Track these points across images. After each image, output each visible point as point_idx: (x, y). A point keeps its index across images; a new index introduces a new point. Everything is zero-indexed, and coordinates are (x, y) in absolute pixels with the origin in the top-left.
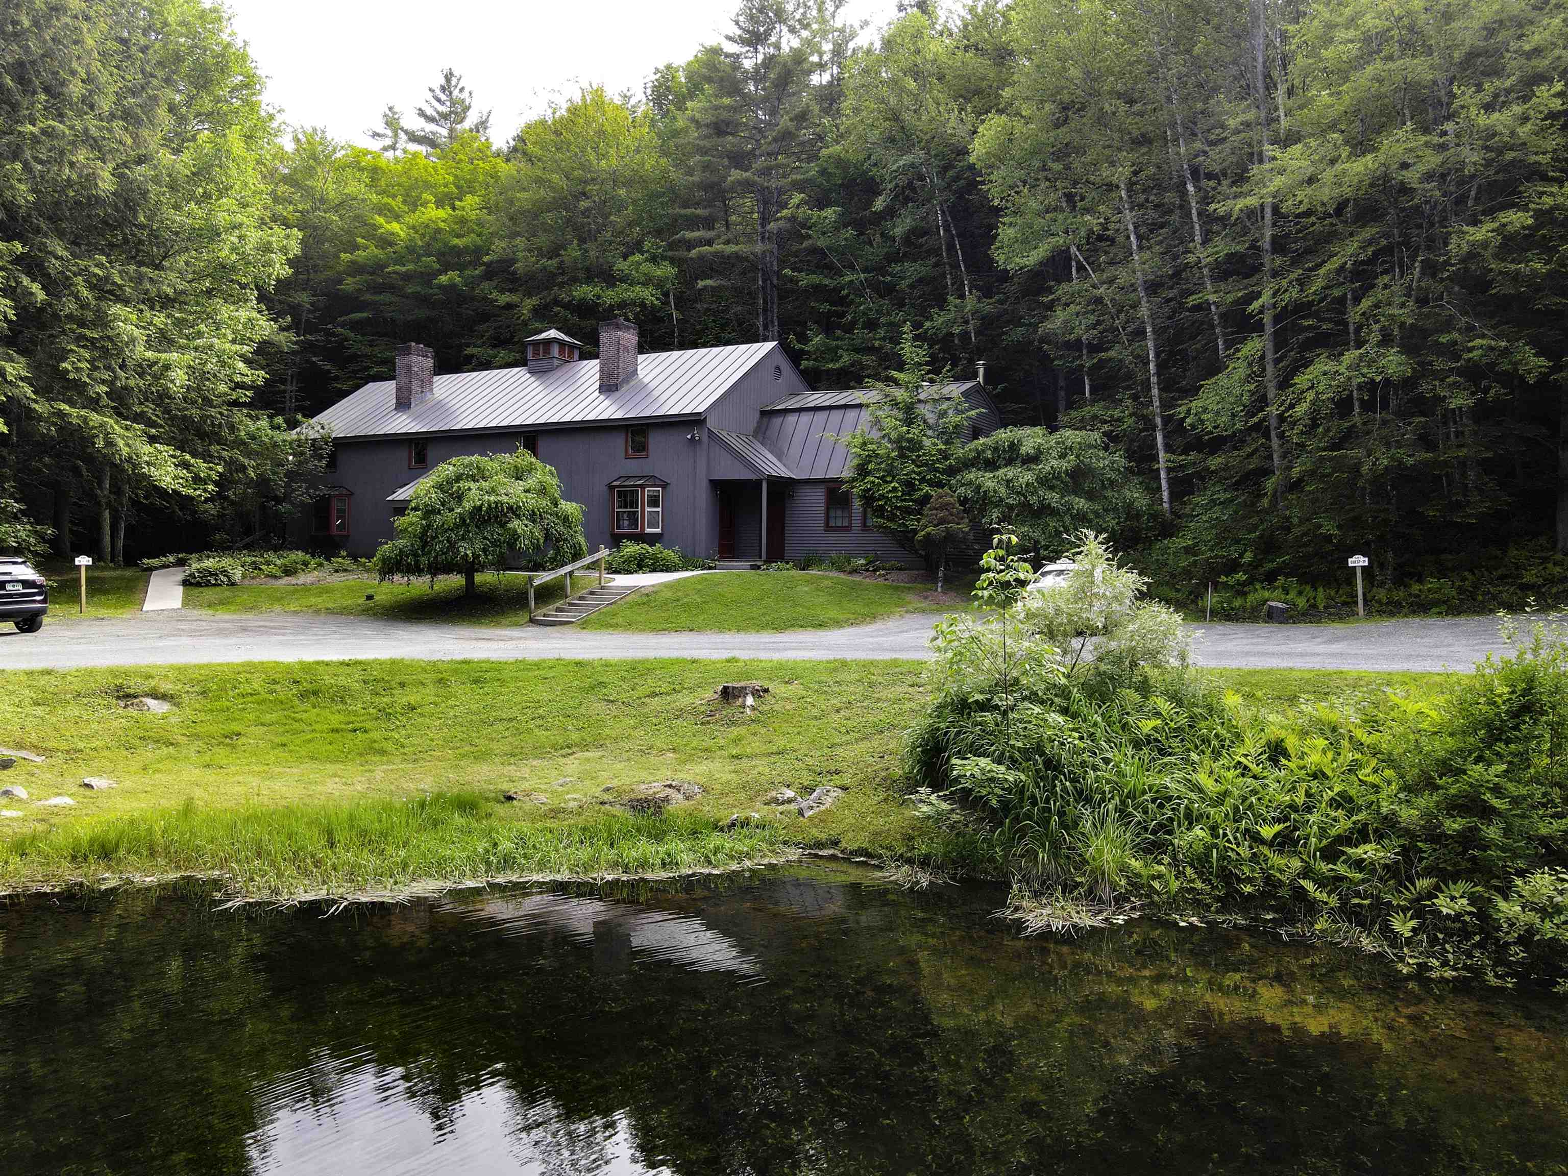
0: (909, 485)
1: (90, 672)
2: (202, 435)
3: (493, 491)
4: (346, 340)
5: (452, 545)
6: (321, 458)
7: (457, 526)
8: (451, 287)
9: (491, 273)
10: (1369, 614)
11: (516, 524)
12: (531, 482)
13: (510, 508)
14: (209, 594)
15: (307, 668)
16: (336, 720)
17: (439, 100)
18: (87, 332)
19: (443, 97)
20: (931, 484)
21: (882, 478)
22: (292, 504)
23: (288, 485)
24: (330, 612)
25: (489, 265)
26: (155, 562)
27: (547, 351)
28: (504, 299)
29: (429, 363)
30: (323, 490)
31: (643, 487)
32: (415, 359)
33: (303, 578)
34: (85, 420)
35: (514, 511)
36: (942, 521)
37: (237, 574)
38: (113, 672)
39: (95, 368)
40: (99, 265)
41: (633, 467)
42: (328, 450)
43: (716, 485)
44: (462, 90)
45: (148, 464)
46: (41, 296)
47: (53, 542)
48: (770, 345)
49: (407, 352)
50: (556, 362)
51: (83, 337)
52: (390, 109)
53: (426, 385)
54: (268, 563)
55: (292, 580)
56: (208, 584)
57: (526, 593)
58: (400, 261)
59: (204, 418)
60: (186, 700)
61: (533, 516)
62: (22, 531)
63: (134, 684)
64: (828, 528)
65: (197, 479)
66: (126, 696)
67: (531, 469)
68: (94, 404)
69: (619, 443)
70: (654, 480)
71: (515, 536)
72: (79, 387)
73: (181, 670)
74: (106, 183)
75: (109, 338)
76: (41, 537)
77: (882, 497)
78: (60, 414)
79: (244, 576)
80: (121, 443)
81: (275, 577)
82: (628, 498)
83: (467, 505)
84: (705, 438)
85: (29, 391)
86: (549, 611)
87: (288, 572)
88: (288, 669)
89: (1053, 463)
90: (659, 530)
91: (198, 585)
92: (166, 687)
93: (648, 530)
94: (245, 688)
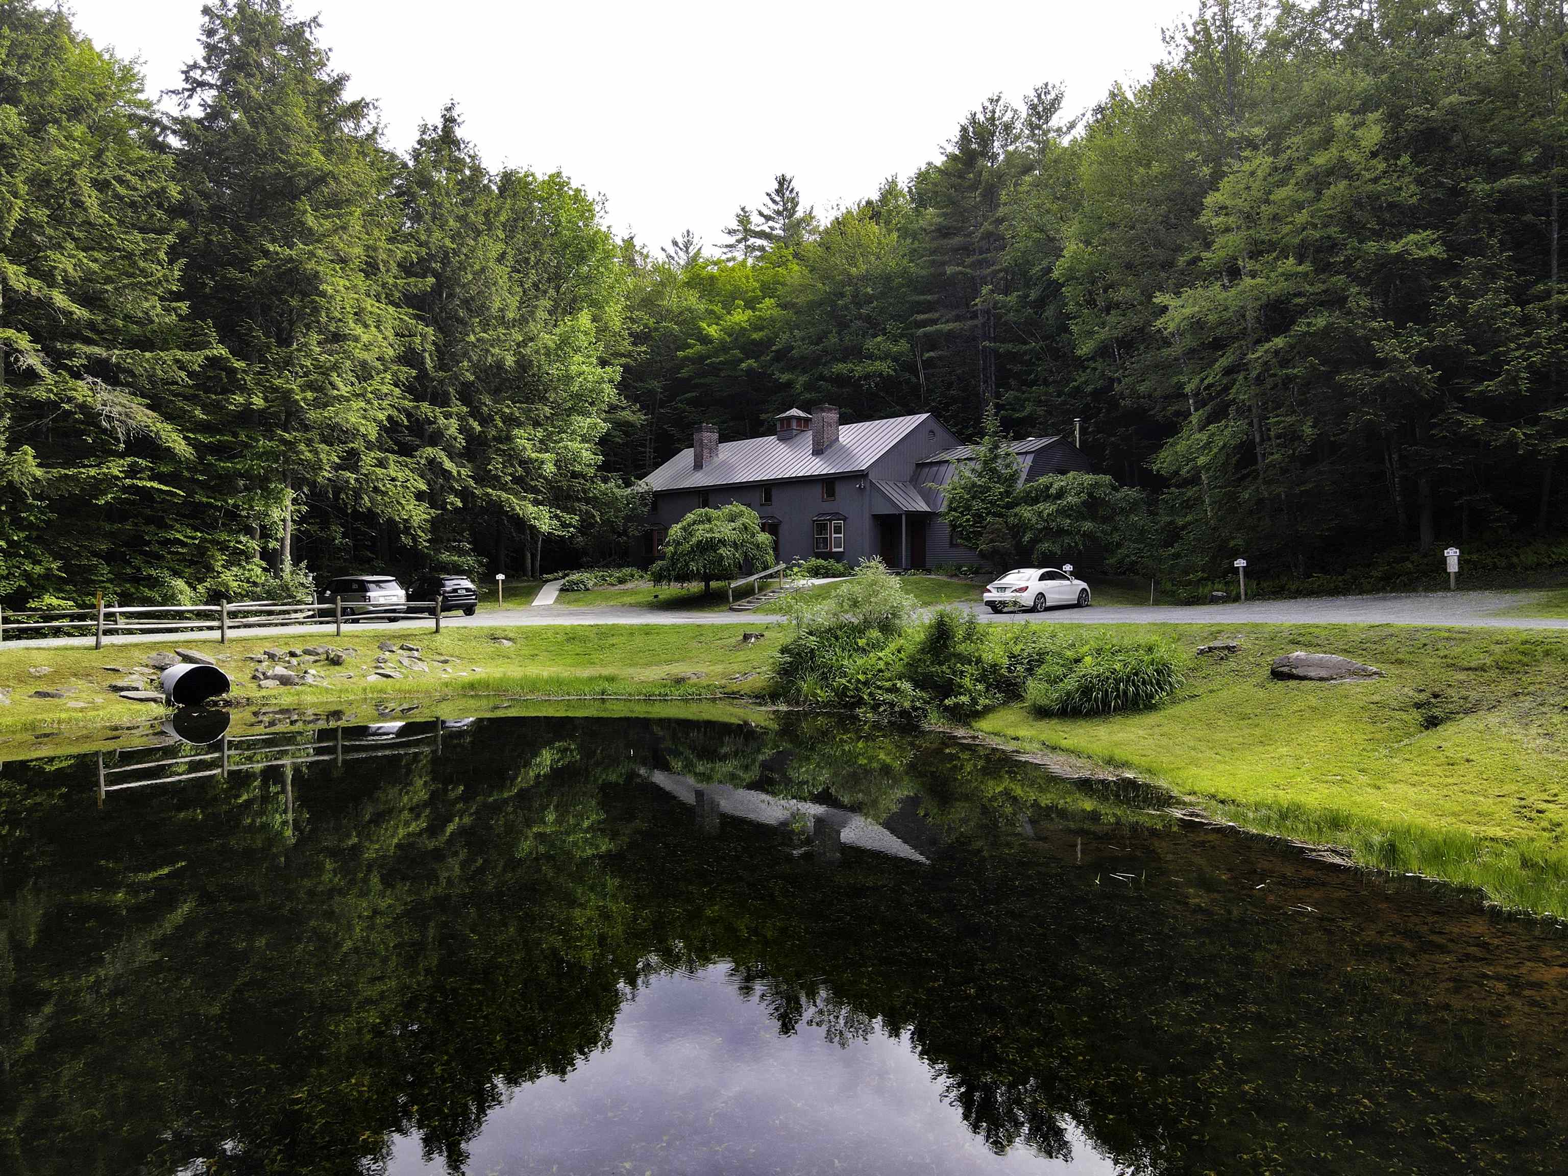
0: (978, 517)
1: (482, 628)
2: (568, 497)
3: (711, 530)
4: (684, 411)
5: (687, 565)
6: (646, 505)
7: (689, 553)
8: (750, 371)
9: (781, 356)
10: (1247, 599)
11: (722, 551)
12: (738, 524)
13: (720, 541)
14: (572, 595)
15: (573, 627)
16: (578, 650)
17: (774, 201)
18: (501, 446)
19: (778, 199)
20: (995, 515)
21: (962, 513)
22: (628, 537)
23: (625, 525)
24: (631, 605)
25: (777, 351)
26: (550, 576)
27: (789, 425)
28: (785, 377)
29: (716, 436)
30: (647, 527)
31: (830, 520)
32: (706, 434)
33: (629, 585)
34: (499, 497)
35: (722, 542)
36: (992, 541)
37: (590, 584)
38: (491, 628)
39: (505, 467)
40: (508, 406)
41: (828, 507)
42: (649, 500)
43: (876, 517)
44: (792, 191)
45: (534, 518)
46: (478, 428)
47: (487, 566)
48: (925, 416)
49: (700, 430)
50: (795, 432)
51: (500, 449)
52: (743, 209)
53: (713, 451)
54: (611, 576)
55: (622, 587)
56: (573, 590)
57: (727, 591)
58: (716, 353)
59: (570, 487)
60: (519, 641)
61: (735, 545)
62: (469, 561)
63: (498, 633)
64: (952, 545)
65: (564, 525)
66: (495, 639)
67: (741, 514)
68: (504, 488)
69: (818, 491)
70: (837, 515)
71: (721, 557)
72: (497, 478)
73: (519, 628)
74: (510, 360)
75: (513, 449)
76: (481, 564)
77: (961, 525)
78: (487, 494)
79: (595, 585)
80: (518, 508)
81: (613, 585)
82: (822, 528)
83: (694, 540)
84: (868, 485)
85: (472, 483)
86: (743, 603)
87: (621, 581)
88: (565, 627)
89: (1071, 499)
90: (841, 550)
91: (567, 590)
92: (511, 635)
93: (834, 550)
94: (545, 636)
